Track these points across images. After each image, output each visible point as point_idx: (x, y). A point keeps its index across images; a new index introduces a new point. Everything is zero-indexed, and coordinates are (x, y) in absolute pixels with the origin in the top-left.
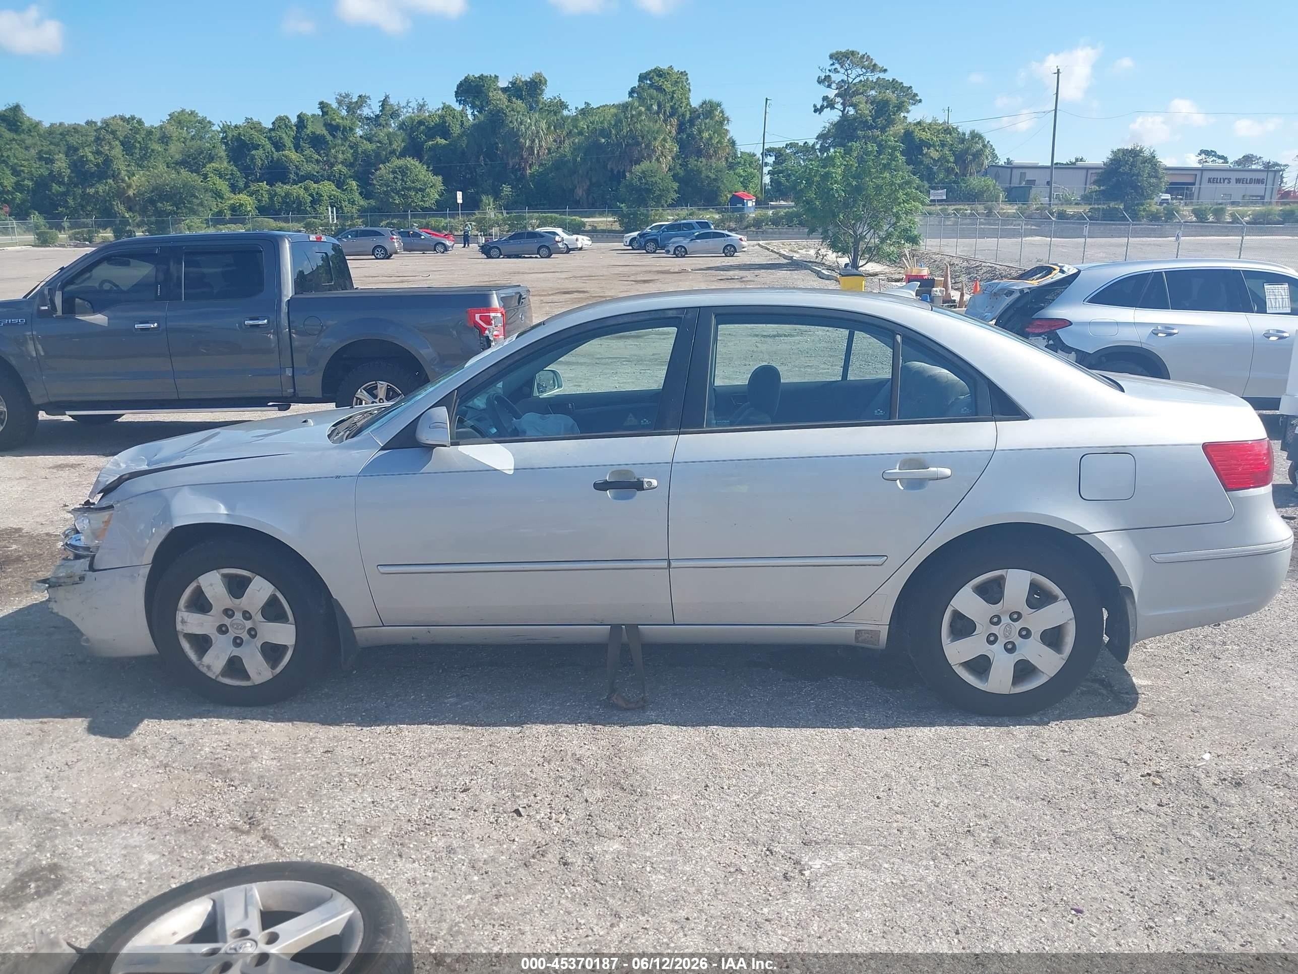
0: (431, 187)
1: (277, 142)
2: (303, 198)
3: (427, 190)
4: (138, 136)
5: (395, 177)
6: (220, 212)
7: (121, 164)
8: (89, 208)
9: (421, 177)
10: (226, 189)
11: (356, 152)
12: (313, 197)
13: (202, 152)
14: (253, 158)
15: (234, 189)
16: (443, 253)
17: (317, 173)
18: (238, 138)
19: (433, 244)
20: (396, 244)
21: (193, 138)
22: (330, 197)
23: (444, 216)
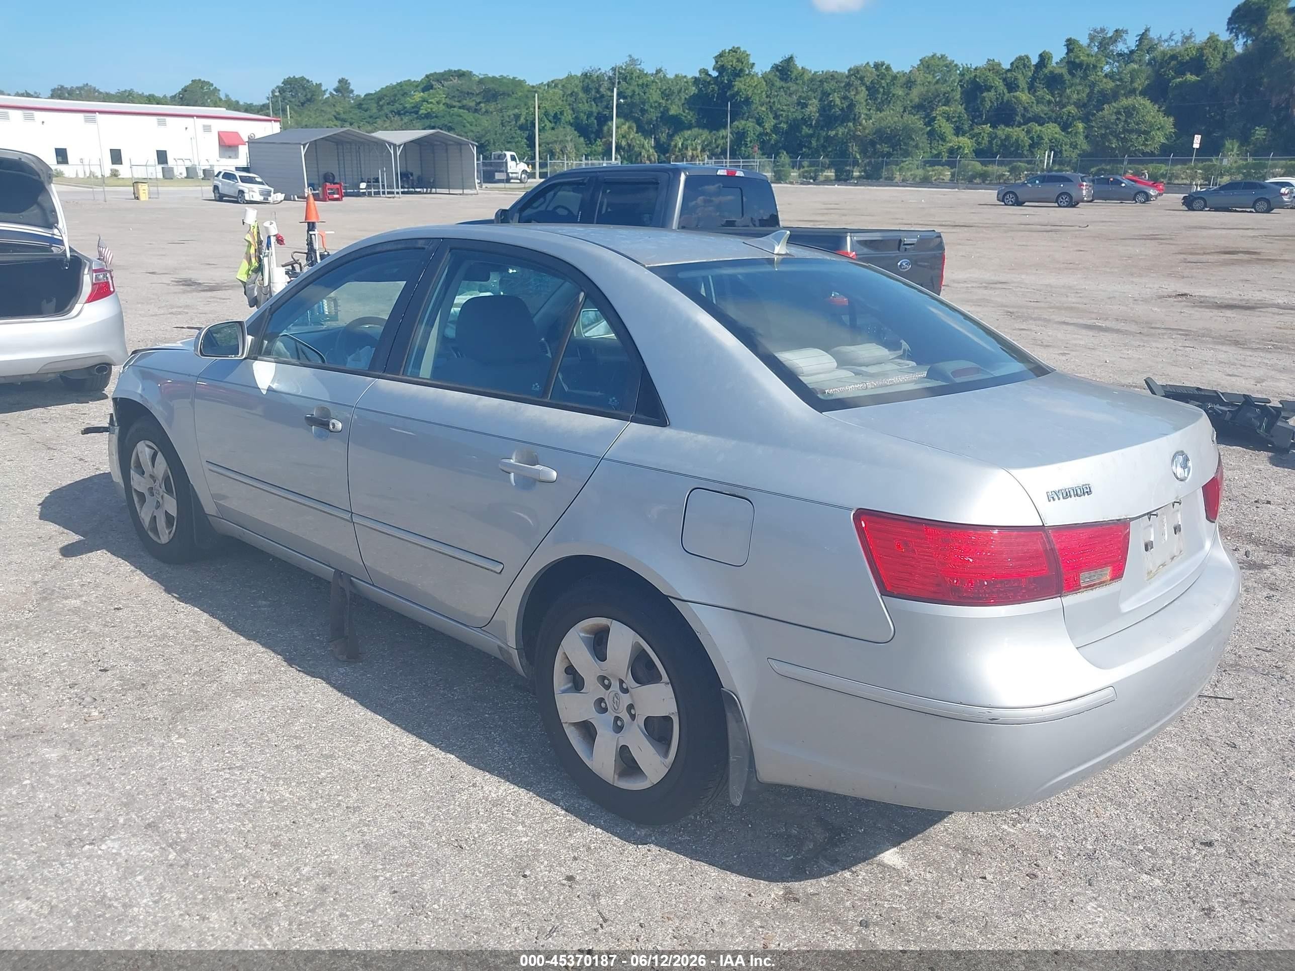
0: (1158, 129)
1: (1011, 83)
2: (1022, 141)
3: (1153, 133)
4: (883, 81)
5: (1118, 119)
6: (938, 155)
7: (861, 109)
8: (830, 149)
9: (1148, 118)
10: (950, 132)
11: (1092, 91)
12: (1033, 141)
13: (938, 96)
14: (983, 100)
15: (958, 131)
16: (1144, 203)
17: (1045, 114)
18: (973, 81)
19: (1133, 193)
20: (1084, 192)
21: (937, 82)
22: (1050, 141)
23: (1165, 162)
